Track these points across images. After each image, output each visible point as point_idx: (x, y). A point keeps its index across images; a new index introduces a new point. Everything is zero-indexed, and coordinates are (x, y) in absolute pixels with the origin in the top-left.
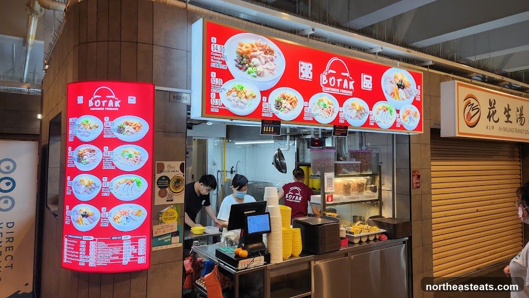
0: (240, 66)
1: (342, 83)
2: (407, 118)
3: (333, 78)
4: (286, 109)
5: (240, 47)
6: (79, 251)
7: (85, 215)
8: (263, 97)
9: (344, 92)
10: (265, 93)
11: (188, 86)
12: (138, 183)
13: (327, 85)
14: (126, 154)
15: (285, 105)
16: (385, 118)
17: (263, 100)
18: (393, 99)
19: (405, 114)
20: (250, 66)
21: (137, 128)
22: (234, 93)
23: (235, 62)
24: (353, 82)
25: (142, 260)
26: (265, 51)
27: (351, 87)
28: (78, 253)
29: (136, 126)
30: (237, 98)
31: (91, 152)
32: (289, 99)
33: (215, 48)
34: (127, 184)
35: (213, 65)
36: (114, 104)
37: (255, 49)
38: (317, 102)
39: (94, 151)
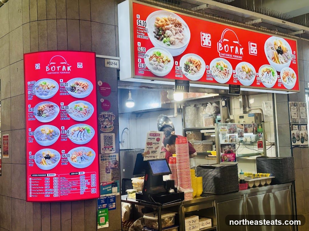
0: (158, 37)
1: (234, 49)
2: (286, 79)
3: (227, 45)
4: (193, 71)
5: (157, 22)
6: (44, 186)
7: (48, 157)
8: (176, 62)
9: (236, 57)
10: (177, 58)
11: (117, 54)
12: (88, 131)
13: (223, 52)
14: (78, 107)
15: (192, 68)
16: (269, 79)
17: (176, 64)
18: (275, 63)
19: (285, 75)
20: (165, 37)
21: (85, 87)
22: (154, 59)
23: (154, 34)
24: (242, 49)
25: (94, 191)
26: (175, 24)
27: (241, 53)
28: (43, 188)
29: (84, 86)
30: (157, 63)
31: (50, 107)
32: (195, 63)
33: (140, 23)
34: (80, 131)
35: (139, 36)
36: (66, 68)
37: (168, 23)
38: (215, 65)
39: (52, 106)
